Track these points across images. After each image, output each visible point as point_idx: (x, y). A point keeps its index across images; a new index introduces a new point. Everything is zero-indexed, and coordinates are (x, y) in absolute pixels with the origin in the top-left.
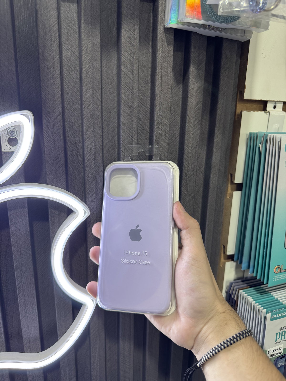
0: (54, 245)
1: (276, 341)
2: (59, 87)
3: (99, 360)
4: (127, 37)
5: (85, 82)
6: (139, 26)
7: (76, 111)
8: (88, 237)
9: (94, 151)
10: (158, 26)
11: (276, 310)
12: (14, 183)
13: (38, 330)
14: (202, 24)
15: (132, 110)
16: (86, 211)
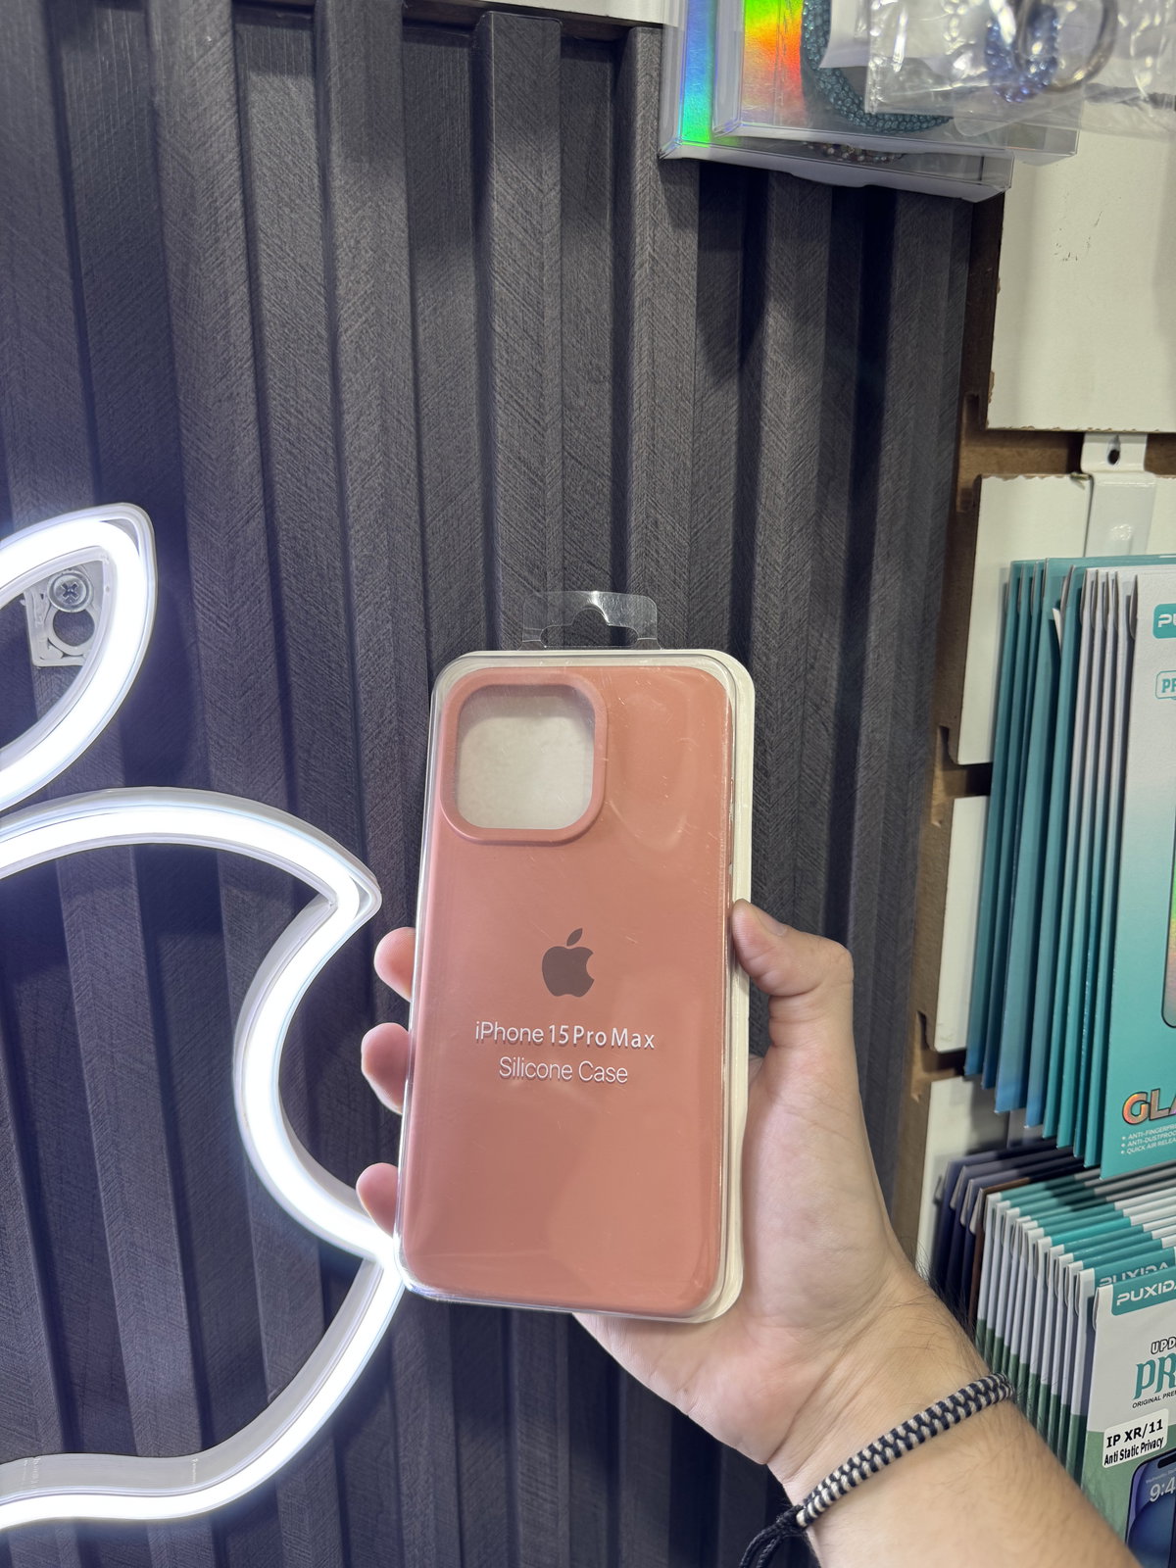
0: (243, 1025)
1: (1138, 1395)
2: (251, 406)
3: (431, 1480)
4: (515, 202)
5: (352, 384)
6: (559, 156)
7: (318, 497)
9: (393, 654)
10: (635, 154)
11: (1137, 1271)
12: (80, 788)
13: (190, 1366)
14: (809, 143)
15: (540, 488)
16: (367, 891)
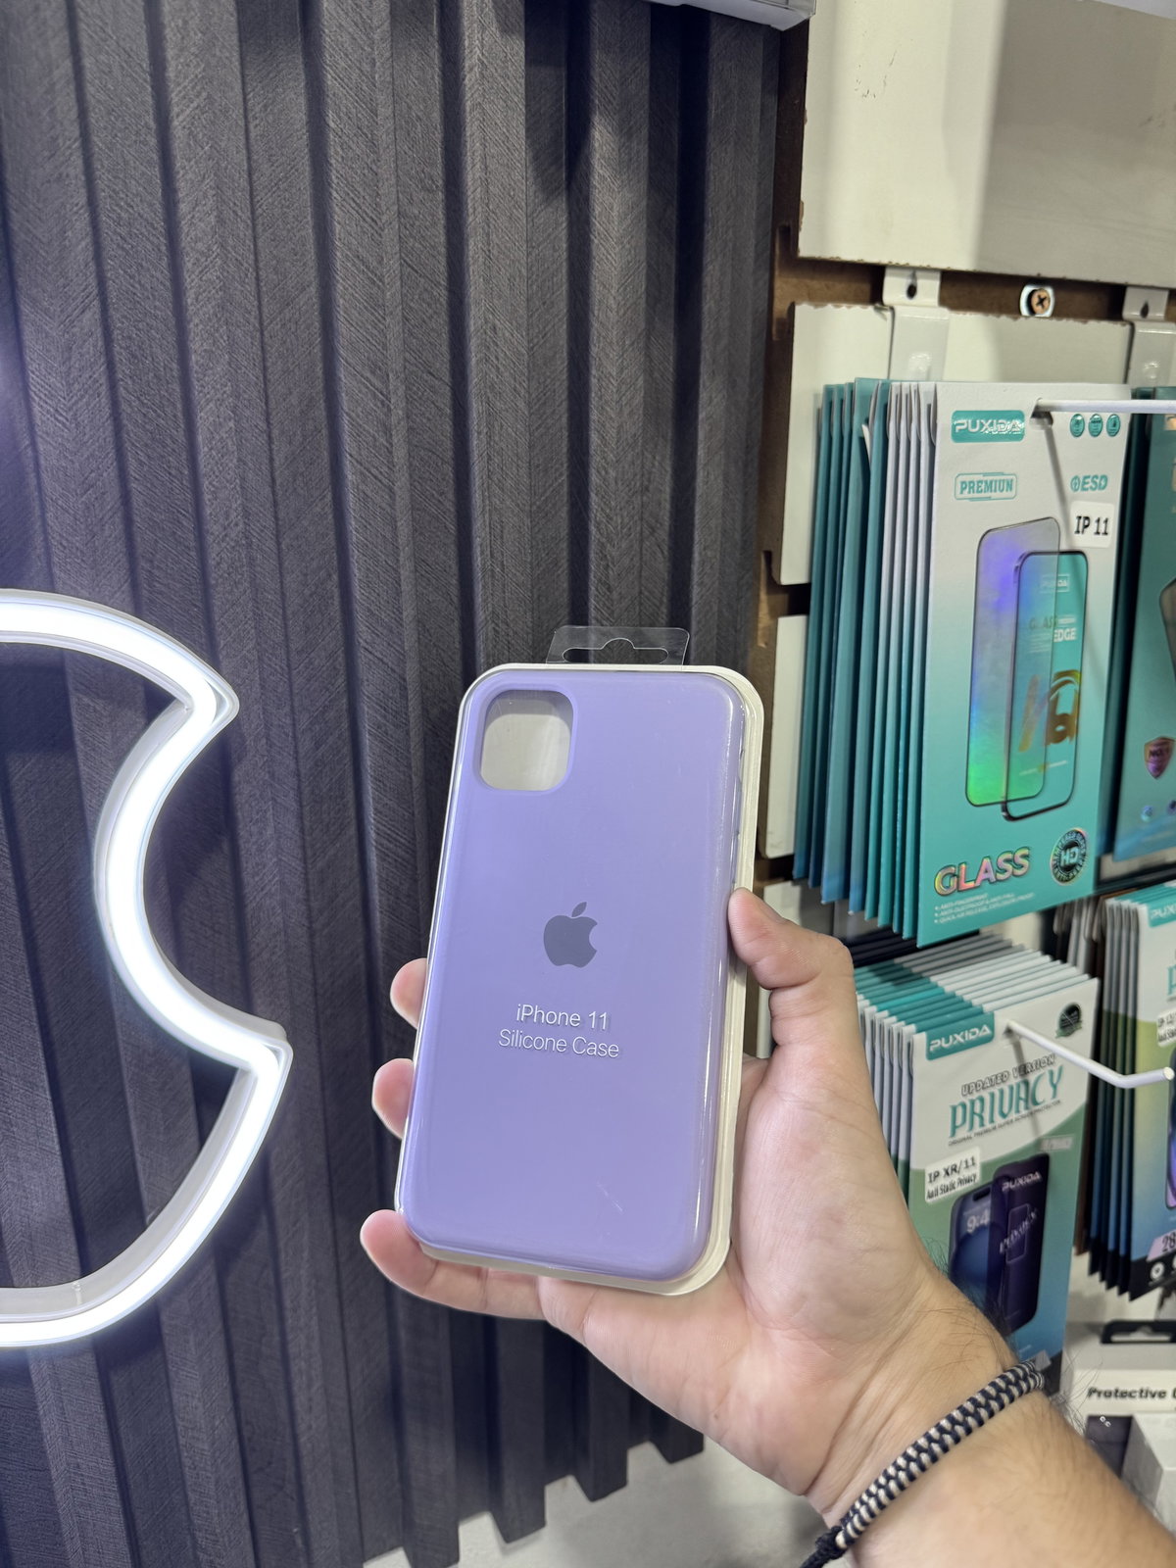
1: (953, 1133)
2: (83, 191)
3: (314, 1292)
5: (187, 173)
7: (152, 295)
8: (239, 806)
9: (236, 453)
13: (64, 1192)
15: (379, 287)
16: (224, 695)
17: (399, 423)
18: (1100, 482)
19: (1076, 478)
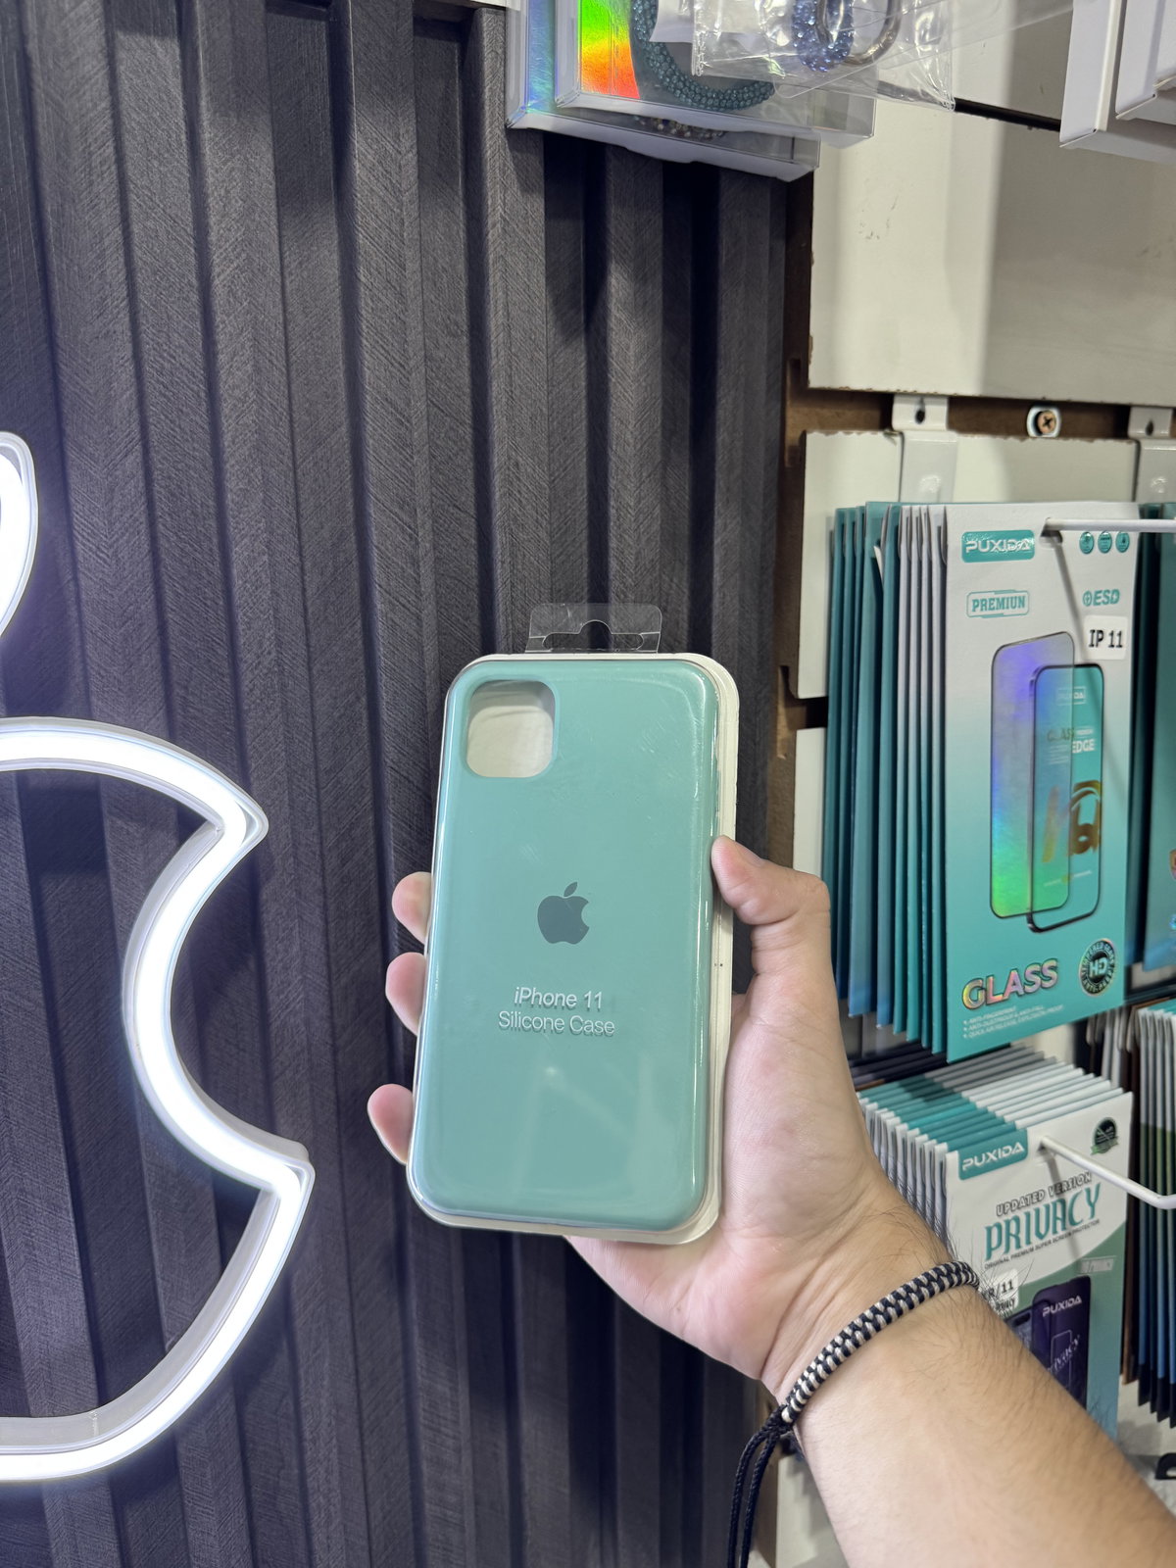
1: (989, 1256)
4: (375, 162)
5: (226, 326)
6: (414, 121)
8: (266, 924)
9: (269, 585)
10: (484, 122)
13: (85, 1317)
14: (639, 116)
15: (407, 428)
16: (253, 816)
17: (426, 555)
18: (1112, 597)
19: (1088, 593)
